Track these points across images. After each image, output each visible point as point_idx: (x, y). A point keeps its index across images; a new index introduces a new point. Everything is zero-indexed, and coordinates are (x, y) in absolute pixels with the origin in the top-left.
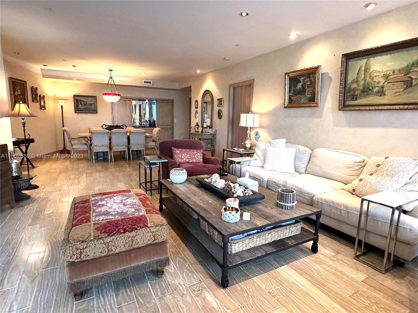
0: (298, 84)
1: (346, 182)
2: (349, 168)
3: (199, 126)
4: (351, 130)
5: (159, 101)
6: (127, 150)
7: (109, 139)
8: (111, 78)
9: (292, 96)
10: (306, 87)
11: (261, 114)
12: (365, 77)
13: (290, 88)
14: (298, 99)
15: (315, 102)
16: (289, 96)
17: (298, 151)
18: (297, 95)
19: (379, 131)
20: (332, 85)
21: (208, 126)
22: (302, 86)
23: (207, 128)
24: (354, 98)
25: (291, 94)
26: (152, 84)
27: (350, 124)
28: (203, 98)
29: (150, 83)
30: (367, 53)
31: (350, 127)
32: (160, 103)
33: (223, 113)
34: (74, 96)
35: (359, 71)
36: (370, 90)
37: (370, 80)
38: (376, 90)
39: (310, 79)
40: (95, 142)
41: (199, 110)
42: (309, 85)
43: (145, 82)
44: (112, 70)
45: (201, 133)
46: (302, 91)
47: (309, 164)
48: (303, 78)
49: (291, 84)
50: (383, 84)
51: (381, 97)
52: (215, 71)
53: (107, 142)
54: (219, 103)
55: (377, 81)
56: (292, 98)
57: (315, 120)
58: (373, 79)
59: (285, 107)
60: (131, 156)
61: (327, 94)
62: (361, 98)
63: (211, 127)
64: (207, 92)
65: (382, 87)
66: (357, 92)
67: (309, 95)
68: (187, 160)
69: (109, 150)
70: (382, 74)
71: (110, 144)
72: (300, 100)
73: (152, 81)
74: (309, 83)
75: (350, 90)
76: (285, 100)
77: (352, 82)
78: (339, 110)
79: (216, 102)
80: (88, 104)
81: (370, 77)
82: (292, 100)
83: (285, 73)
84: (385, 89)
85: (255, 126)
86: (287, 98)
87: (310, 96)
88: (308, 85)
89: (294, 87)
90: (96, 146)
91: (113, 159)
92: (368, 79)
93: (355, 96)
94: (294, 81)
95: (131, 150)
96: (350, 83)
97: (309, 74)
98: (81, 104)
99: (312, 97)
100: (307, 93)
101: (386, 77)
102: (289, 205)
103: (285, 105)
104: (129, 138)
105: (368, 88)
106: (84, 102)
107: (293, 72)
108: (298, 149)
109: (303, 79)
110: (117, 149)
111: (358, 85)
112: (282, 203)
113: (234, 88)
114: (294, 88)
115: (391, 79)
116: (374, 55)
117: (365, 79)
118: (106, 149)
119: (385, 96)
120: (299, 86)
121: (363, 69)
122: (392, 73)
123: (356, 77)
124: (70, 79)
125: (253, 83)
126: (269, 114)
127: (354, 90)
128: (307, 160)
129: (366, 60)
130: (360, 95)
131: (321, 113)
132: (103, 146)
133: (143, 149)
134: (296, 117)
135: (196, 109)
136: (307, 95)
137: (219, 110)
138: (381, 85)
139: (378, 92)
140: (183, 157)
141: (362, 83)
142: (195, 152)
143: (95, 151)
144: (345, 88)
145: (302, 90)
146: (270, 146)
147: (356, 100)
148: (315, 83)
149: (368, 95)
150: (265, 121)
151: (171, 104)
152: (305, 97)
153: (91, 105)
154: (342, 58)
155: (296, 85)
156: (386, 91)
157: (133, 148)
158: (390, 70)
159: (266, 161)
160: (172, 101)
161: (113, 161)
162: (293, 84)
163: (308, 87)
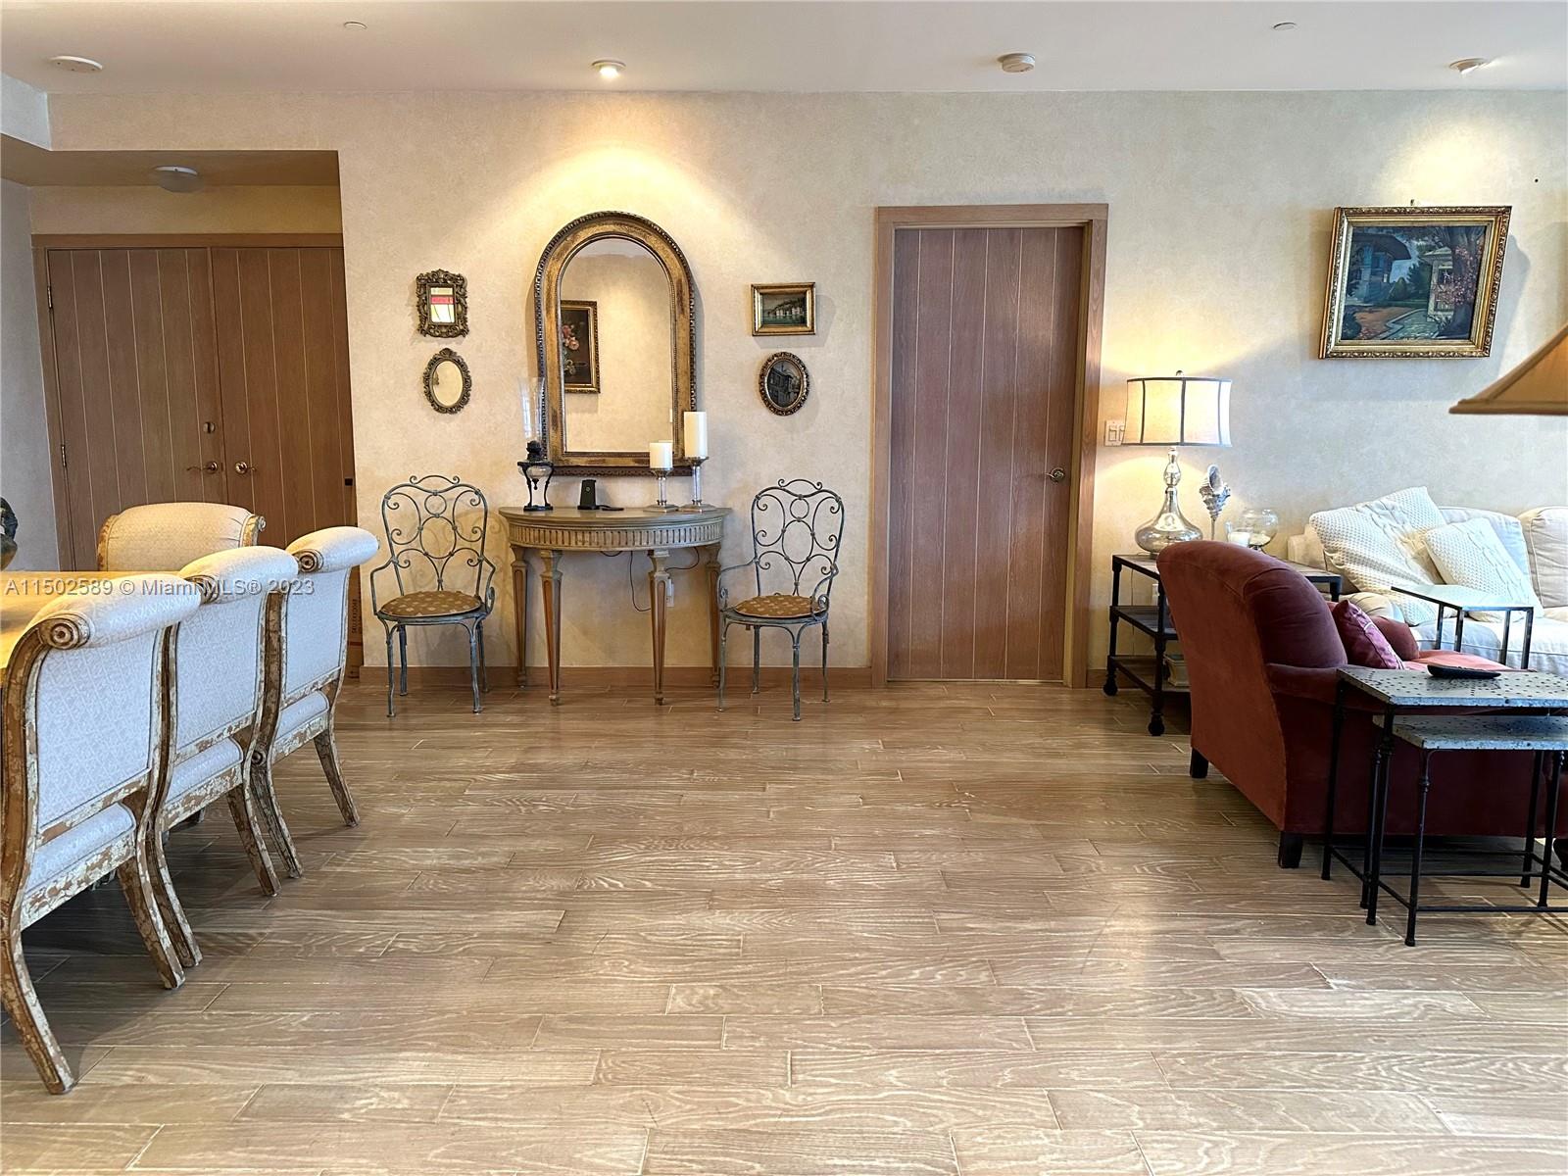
0: (1396, 264)
10: (1435, 280)
13: (1353, 276)
14: (1388, 324)
15: (1469, 337)
18: (1385, 307)
20: (1531, 283)
22: (1415, 273)
25: (1356, 301)
28: (555, 266)
33: (815, 378)
39: (1453, 249)
41: (493, 349)
42: (1448, 270)
45: (576, 515)
46: (1414, 293)
48: (1421, 243)
49: (1361, 261)
54: (768, 312)
59: (1326, 356)
64: (613, 227)
67: (1442, 311)
72: (1399, 327)
74: (1448, 266)
76: (1322, 321)
79: (729, 308)
83: (1340, 210)
87: (1450, 315)
88: (1441, 272)
89: (1373, 274)
94: (1377, 248)
97: (1451, 230)
99: (1459, 321)
100: (1436, 304)
103: (1324, 344)
107: (1379, 212)
109: (1419, 248)
114: (1375, 279)
120: (1400, 271)
135: (438, 343)
136: (1436, 309)
145: (1412, 289)
148: (1478, 270)
152: (1426, 316)
155: (1383, 267)
162: (1368, 260)
163: (1441, 281)
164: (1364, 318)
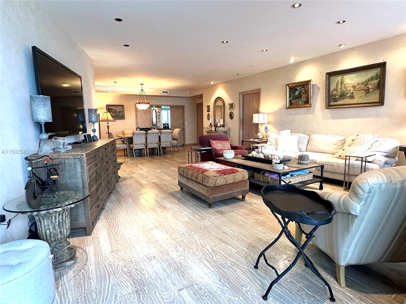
0: (296, 92)
1: (334, 154)
2: (335, 144)
3: (212, 126)
4: (335, 121)
5: (173, 108)
6: (158, 147)
7: (145, 138)
8: (142, 90)
9: (292, 100)
10: (302, 94)
11: (268, 114)
12: (341, 87)
13: (290, 95)
14: (296, 102)
15: (309, 103)
16: (290, 100)
17: (299, 137)
18: (296, 99)
19: (352, 120)
20: (320, 93)
21: (221, 125)
22: (299, 93)
23: (220, 126)
24: (335, 100)
25: (291, 99)
26: (168, 93)
27: (334, 117)
28: (215, 104)
29: (167, 92)
30: (342, 72)
31: (334, 119)
32: (174, 109)
33: (234, 115)
34: (107, 105)
35: (337, 83)
36: (345, 95)
37: (345, 89)
38: (348, 95)
39: (304, 88)
40: (135, 141)
41: (211, 113)
43: (163, 92)
44: (143, 84)
45: (214, 131)
46: (299, 97)
47: (308, 145)
48: (299, 88)
49: (291, 92)
50: (353, 91)
51: (352, 99)
52: (226, 82)
53: (144, 141)
54: (230, 107)
55: (349, 90)
56: (292, 101)
57: (310, 116)
58: (346, 88)
59: (287, 108)
60: (161, 151)
61: (317, 98)
62: (340, 100)
63: (223, 126)
64: (219, 99)
65: (352, 93)
66: (337, 97)
68: (221, 148)
69: (145, 147)
70: (351, 85)
71: (146, 142)
72: (298, 102)
73: (168, 91)
74: (304, 91)
75: (332, 95)
76: (287, 103)
77: (334, 90)
78: (326, 108)
79: (227, 107)
80: (118, 112)
81: (344, 87)
82: (292, 103)
83: (286, 85)
84: (354, 94)
85: (265, 123)
86: (288, 101)
87: (305, 100)
88: (303, 92)
89: (293, 94)
90: (136, 144)
91: (148, 154)
92: (343, 88)
93: (335, 99)
94: (293, 90)
95: (161, 146)
96: (332, 91)
97: (303, 85)
98: (112, 112)
99: (307, 100)
100: (303, 98)
101: (354, 87)
102: (306, 162)
103: (287, 106)
104: (160, 137)
105: (344, 94)
106: (114, 110)
107: (292, 84)
108: (299, 136)
109: (299, 89)
110: (151, 147)
111: (337, 92)
112: (301, 162)
113: (243, 95)
114: (293, 95)
115: (357, 88)
116: (346, 74)
117: (341, 88)
118: (143, 147)
119: (354, 99)
120: (297, 93)
121: (340, 82)
122: (357, 85)
123: (335, 87)
124: (106, 92)
125: (260, 91)
126: (274, 113)
127: (335, 95)
128: (307, 143)
129: (341, 77)
130: (339, 98)
131: (314, 111)
132: (141, 144)
133: (170, 146)
134: (296, 114)
135: (208, 113)
137: (230, 112)
138: (351, 92)
139: (350, 96)
140: (218, 146)
141: (340, 91)
142: (225, 142)
143: (135, 148)
144: (329, 94)
145: (299, 96)
146: (278, 135)
147: (336, 101)
148: (308, 91)
149: (344, 98)
150: (271, 118)
151: (182, 109)
152: (302, 100)
153: (120, 112)
154: (326, 75)
155: (294, 93)
156: (355, 96)
157: (163, 145)
158: (356, 83)
159: (278, 145)
160: (183, 107)
161: (149, 156)
162: (292, 92)
163: (303, 94)
164: (293, 101)
